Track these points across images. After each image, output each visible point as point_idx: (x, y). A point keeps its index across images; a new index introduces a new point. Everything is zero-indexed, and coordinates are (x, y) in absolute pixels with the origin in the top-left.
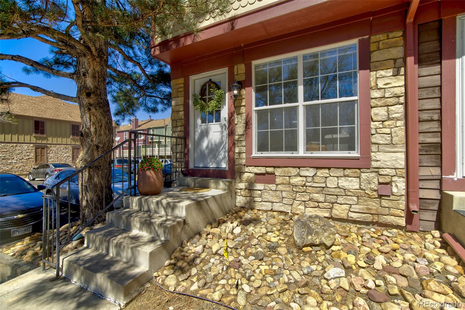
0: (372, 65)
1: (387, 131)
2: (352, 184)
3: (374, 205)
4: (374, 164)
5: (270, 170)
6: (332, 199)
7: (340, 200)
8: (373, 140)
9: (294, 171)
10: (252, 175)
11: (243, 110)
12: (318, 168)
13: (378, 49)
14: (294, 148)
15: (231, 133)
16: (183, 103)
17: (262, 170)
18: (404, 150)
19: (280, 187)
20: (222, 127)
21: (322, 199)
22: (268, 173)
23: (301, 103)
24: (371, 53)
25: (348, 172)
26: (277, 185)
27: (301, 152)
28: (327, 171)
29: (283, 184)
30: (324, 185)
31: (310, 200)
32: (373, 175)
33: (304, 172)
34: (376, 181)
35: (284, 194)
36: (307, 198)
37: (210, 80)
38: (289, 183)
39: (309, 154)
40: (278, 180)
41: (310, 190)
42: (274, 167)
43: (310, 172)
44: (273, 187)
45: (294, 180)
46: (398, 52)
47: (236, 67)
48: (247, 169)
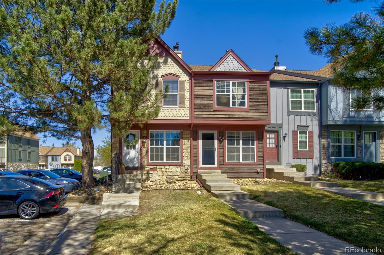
0: (183, 138)
1: (187, 156)
2: (178, 170)
3: (184, 175)
4: (184, 164)
5: (155, 167)
6: (174, 174)
7: (176, 174)
8: (184, 158)
9: (163, 167)
10: (149, 169)
11: (146, 146)
12: (170, 166)
13: (185, 134)
14: (162, 159)
15: (141, 154)
16: (118, 141)
17: (153, 167)
18: (190, 161)
19: (159, 172)
20: (136, 152)
21: (171, 175)
22: (154, 168)
23: (165, 146)
24: (183, 135)
25: (178, 166)
26: (158, 171)
27: (165, 161)
28: (172, 166)
29: (159, 171)
30: (171, 171)
31: (168, 175)
32: (184, 167)
33: (166, 167)
34: (184, 169)
35: (160, 174)
36: (167, 175)
37: (131, 133)
38: (161, 171)
39: (167, 162)
40: (158, 170)
41: (167, 172)
42: (157, 166)
43: (168, 167)
44: (156, 172)
45: (163, 170)
46: (189, 136)
47: (143, 131)
48: (147, 167)
